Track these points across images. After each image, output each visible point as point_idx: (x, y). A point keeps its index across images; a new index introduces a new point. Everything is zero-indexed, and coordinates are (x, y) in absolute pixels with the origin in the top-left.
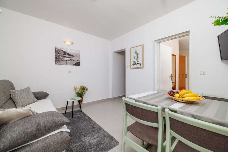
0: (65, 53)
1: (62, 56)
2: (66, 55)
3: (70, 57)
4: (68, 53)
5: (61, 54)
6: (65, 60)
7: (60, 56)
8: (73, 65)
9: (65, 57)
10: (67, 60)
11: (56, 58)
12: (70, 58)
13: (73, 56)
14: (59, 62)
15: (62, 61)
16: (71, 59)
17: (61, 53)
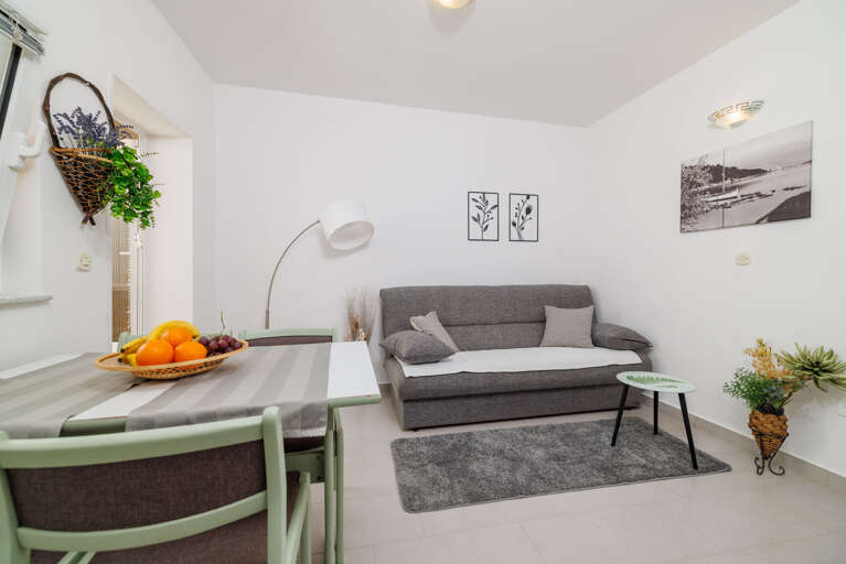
0: (717, 172)
1: (705, 192)
2: (720, 180)
3: (743, 181)
4: (734, 169)
5: (700, 185)
6: (716, 207)
7: (695, 194)
8: (758, 222)
9: (719, 191)
10: (724, 206)
11: (683, 207)
12: (740, 187)
13: (759, 172)
14: (692, 220)
15: (703, 212)
16: (745, 191)
17: (700, 181)
